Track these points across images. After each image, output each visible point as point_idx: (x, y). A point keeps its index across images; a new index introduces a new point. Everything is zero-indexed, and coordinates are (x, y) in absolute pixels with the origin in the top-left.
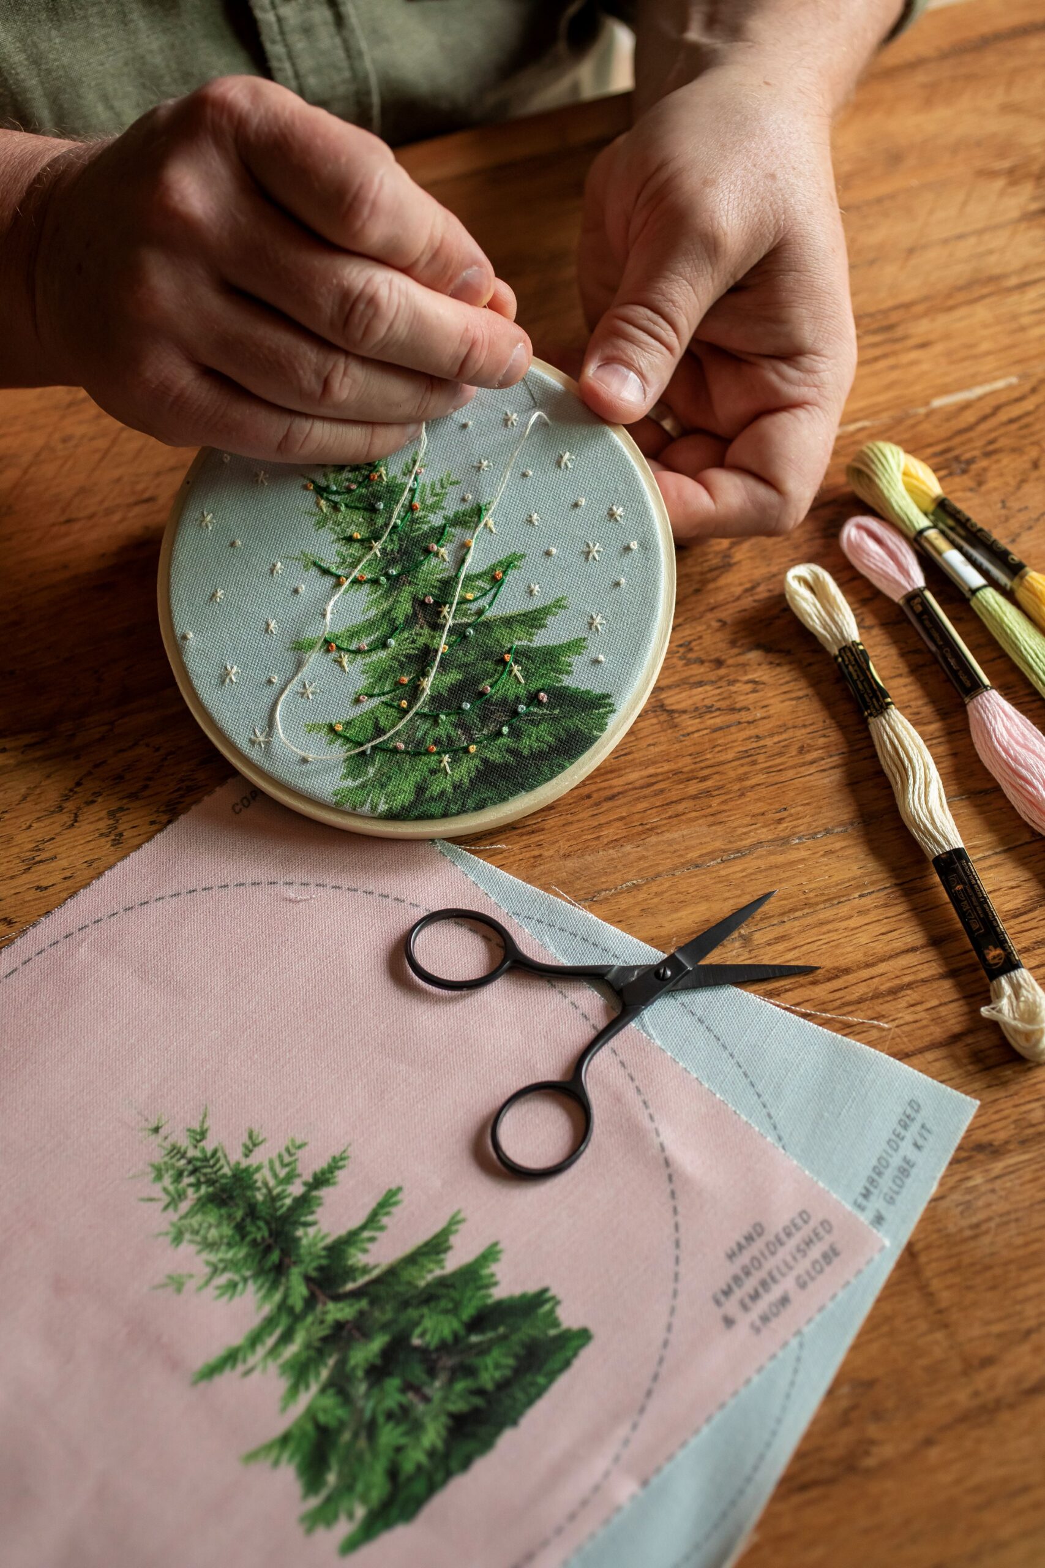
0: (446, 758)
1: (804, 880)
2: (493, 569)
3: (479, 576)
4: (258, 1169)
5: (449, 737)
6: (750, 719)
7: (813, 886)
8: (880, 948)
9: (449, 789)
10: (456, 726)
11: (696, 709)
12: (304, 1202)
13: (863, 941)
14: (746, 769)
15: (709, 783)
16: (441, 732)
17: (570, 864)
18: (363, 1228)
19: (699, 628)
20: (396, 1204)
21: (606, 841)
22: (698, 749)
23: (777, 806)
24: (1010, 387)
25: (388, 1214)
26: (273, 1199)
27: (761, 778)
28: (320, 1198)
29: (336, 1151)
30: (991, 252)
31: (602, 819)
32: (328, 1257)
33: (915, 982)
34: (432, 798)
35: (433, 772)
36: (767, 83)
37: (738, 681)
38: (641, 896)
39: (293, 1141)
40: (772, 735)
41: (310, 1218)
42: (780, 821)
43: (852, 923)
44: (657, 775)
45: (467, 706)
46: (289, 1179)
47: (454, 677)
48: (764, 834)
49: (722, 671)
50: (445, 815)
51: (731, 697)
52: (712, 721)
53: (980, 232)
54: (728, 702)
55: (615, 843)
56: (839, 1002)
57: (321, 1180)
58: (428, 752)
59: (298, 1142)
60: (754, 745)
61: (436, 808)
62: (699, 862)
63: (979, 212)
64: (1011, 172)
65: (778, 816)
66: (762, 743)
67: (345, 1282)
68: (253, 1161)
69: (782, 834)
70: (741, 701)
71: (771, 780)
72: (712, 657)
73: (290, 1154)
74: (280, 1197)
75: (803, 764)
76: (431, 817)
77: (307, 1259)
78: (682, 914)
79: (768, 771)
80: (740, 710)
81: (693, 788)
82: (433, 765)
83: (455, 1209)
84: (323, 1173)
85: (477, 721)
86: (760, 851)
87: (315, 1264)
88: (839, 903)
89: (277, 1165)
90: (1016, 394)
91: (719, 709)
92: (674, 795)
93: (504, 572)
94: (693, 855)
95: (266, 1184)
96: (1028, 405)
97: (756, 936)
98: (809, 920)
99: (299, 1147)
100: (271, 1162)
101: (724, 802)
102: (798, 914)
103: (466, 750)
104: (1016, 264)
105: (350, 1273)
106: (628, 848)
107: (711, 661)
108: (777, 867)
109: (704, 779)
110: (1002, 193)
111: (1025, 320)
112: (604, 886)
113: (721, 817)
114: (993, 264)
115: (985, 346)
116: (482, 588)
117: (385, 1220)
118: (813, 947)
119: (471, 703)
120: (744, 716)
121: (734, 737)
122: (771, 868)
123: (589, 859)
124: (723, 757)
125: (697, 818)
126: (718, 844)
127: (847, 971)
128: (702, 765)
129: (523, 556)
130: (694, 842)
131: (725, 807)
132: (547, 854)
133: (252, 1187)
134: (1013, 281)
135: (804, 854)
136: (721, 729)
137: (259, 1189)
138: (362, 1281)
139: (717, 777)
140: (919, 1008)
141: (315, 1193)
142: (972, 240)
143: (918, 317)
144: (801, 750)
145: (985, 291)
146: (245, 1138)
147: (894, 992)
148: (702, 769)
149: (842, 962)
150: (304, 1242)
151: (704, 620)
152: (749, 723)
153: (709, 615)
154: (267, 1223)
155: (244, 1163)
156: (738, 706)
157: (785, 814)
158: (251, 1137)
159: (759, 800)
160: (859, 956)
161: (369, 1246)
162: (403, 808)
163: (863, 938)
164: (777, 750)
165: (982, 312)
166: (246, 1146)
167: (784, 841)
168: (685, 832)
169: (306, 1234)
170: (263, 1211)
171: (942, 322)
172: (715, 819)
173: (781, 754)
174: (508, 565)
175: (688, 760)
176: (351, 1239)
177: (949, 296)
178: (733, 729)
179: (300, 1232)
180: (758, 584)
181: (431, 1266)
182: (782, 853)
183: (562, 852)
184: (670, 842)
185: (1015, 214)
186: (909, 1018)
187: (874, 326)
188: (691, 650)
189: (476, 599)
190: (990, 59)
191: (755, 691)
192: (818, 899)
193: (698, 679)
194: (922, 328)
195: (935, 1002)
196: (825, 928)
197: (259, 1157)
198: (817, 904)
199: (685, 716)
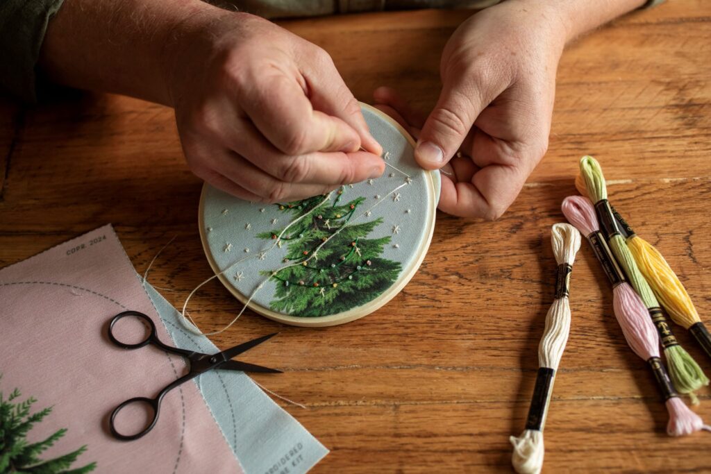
0: (323, 289)
1: (433, 387)
2: (350, 204)
3: (344, 207)
4: (13, 407)
5: (324, 279)
6: (439, 306)
7: (437, 391)
8: (456, 429)
9: (323, 303)
10: (328, 275)
11: (417, 295)
12: (25, 426)
13: (449, 424)
14: (428, 329)
15: (409, 331)
16: (321, 277)
17: (332, 349)
18: (44, 443)
19: (434, 259)
20: (62, 436)
21: (351, 343)
22: (409, 313)
23: (435, 350)
24: (627, 184)
25: (57, 439)
26: (13, 421)
27: (433, 335)
28: (31, 425)
29: (47, 407)
30: (643, 119)
31: (354, 333)
32: (24, 452)
33: (465, 450)
34: (315, 307)
35: (316, 295)
36: (525, 11)
37: (440, 287)
38: (357, 373)
39: (32, 398)
40: (446, 316)
41: (24, 433)
42: (434, 357)
43: (448, 414)
44: (386, 320)
45: (334, 266)
46: (22, 415)
47: (328, 252)
48: (425, 361)
49: (436, 281)
50: (320, 315)
51: (434, 294)
52: (422, 303)
53: (642, 109)
54: (433, 296)
55: (356, 346)
56: (425, 449)
57: (36, 418)
58: (314, 286)
59: (33, 399)
60: (437, 319)
61: (316, 312)
62: (389, 365)
63: (645, 100)
64: (669, 83)
65: (435, 354)
66: (440, 319)
67: (25, 463)
68: (12, 403)
69: (433, 364)
70: (439, 297)
71: (437, 337)
72: (434, 273)
73: (28, 403)
74: (16, 421)
75: (455, 334)
76: (313, 316)
77: (14, 450)
78: (372, 386)
79: (438, 332)
80: (436, 301)
81: (401, 330)
82: (316, 292)
83: (85, 444)
84: (38, 415)
85: (338, 273)
86: (419, 369)
87: (17, 453)
88: (446, 403)
89: (21, 407)
90: (628, 188)
91: (427, 298)
92: (390, 331)
93: (355, 206)
94: (388, 361)
95: (13, 414)
96: (632, 195)
97: (402, 407)
98: (429, 407)
99: (34, 401)
100: (19, 405)
101: (412, 341)
102: (425, 402)
103: (332, 286)
104: (653, 128)
105: (29, 461)
106: (360, 350)
107: (432, 275)
108: (424, 378)
109: (407, 328)
110: (660, 93)
111: (647, 155)
112: (343, 364)
113: (408, 348)
114: (642, 125)
115: (622, 162)
116: (344, 212)
117: (54, 442)
118: (425, 420)
119: (336, 264)
120: (438, 304)
121: (428, 312)
122: (420, 377)
123: (341, 349)
124: (420, 320)
125: (396, 345)
126: (402, 360)
127: (436, 435)
128: (409, 321)
129: (365, 199)
130: (391, 356)
131: (411, 343)
132: (323, 342)
133: (7, 414)
134: (649, 135)
135: (438, 375)
136: (424, 307)
137: (9, 416)
138: (33, 465)
139: (413, 328)
140: (461, 463)
141: (31, 423)
142: (637, 111)
143: (595, 141)
144: (457, 327)
145: (633, 137)
146: (12, 392)
147: (453, 452)
148: (409, 323)
149: (435, 431)
150: (17, 443)
151: (437, 255)
152: (438, 308)
153: (441, 254)
154: (6, 432)
155: (8, 403)
156: (436, 299)
157: (437, 354)
158: (15, 392)
159: (428, 344)
160: (444, 431)
161: (43, 452)
162: (301, 311)
163: (450, 422)
164: (446, 324)
165: (627, 146)
166: (11, 396)
167: (432, 367)
168: (388, 350)
169: (19, 440)
170: (7, 426)
171: (606, 146)
172: (405, 347)
173: (447, 326)
174: (357, 202)
175: (404, 317)
176: (36, 446)
177: (614, 135)
178: (430, 309)
179: (17, 439)
180: (469, 246)
181: (64, 466)
182: (429, 372)
183: (330, 343)
184: (380, 353)
185: (662, 104)
186: (454, 466)
187: (572, 141)
188: (426, 267)
189: (341, 217)
190: (681, 29)
191: (447, 294)
192: (437, 398)
193: (423, 281)
194: (595, 147)
195: (469, 462)
196: (434, 413)
197: (16, 402)
198: (435, 400)
199: (411, 297)
